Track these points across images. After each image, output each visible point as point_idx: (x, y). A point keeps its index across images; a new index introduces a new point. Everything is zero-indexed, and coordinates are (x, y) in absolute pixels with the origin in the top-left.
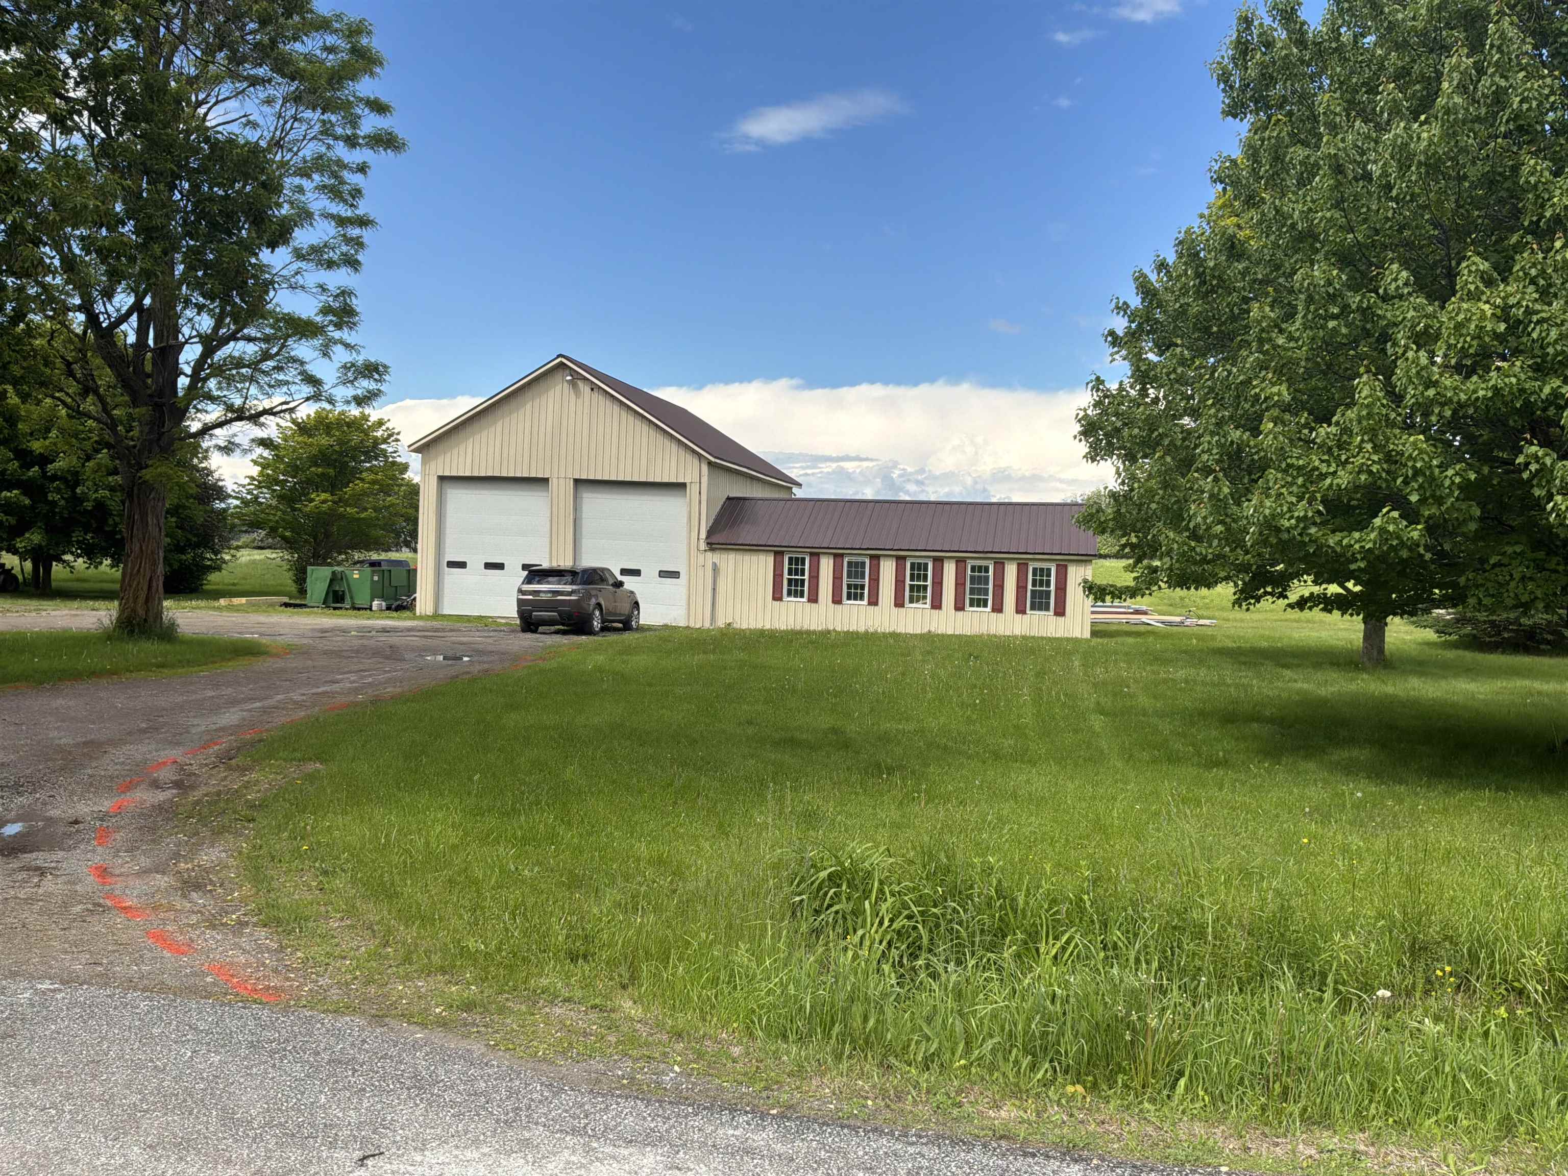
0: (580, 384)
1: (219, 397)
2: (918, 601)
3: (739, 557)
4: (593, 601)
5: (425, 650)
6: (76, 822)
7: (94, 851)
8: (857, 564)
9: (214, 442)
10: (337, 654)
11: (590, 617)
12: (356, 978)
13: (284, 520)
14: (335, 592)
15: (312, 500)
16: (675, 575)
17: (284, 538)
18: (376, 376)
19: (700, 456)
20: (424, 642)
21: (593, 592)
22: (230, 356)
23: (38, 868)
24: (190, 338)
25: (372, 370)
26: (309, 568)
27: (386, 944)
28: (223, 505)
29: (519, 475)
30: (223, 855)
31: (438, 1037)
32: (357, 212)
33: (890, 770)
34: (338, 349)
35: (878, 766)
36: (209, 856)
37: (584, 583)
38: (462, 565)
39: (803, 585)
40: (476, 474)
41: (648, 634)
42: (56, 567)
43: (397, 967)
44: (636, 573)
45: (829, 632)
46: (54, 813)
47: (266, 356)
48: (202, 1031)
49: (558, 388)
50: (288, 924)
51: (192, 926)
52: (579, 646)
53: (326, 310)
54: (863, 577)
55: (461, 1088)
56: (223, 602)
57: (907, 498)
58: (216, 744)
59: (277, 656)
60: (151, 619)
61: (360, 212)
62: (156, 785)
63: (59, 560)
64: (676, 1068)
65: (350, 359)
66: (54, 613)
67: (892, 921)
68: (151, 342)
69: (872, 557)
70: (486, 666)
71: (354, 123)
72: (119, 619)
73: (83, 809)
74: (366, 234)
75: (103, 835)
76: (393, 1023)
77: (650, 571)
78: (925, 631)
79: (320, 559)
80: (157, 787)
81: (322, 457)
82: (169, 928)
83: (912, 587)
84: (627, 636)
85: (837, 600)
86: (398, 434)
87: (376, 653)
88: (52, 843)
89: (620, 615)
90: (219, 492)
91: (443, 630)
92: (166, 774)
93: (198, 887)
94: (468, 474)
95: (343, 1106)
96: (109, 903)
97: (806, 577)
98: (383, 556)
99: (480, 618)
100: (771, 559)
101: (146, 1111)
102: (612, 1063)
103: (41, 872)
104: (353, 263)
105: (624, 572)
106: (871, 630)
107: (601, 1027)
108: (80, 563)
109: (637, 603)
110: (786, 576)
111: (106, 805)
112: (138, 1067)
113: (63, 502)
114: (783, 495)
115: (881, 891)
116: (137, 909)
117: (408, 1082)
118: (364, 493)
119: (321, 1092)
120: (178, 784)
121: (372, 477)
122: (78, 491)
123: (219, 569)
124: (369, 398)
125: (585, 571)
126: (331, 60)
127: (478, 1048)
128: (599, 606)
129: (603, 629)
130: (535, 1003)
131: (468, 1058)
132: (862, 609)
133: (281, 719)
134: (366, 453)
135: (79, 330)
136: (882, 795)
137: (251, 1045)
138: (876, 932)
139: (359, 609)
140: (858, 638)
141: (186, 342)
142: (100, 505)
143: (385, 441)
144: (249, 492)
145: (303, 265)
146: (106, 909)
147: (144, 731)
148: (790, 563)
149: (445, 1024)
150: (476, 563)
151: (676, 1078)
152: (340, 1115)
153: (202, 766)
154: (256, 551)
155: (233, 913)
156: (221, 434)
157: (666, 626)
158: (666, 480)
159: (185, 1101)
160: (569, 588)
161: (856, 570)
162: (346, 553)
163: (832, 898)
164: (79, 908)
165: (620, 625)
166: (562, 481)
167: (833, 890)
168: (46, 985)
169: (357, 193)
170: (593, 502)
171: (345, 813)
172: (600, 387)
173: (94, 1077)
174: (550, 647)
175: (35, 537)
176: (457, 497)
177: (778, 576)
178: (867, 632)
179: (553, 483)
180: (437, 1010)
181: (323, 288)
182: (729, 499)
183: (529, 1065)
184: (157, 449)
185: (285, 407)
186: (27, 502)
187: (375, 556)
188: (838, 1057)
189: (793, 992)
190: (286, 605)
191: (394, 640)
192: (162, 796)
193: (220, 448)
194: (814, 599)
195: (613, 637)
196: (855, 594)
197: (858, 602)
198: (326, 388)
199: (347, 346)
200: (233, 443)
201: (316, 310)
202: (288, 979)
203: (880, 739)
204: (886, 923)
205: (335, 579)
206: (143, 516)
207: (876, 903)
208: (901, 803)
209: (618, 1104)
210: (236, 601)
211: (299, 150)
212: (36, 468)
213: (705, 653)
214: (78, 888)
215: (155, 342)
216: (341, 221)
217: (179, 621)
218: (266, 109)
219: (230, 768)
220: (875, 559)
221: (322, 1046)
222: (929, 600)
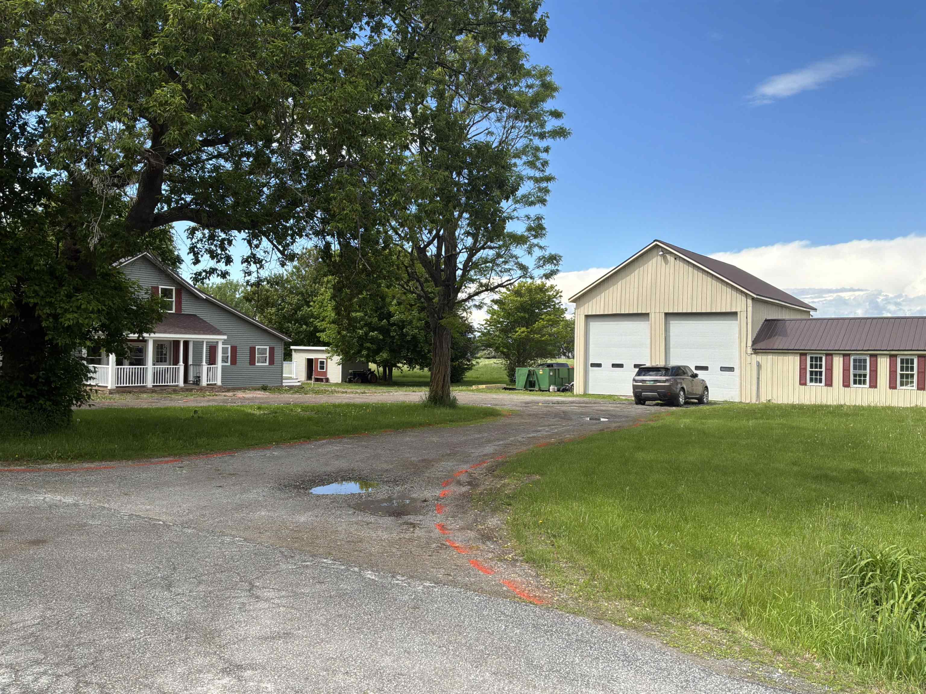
0: (668, 256)
1: (476, 279)
2: (907, 384)
3: (775, 357)
4: (679, 386)
5: (582, 414)
6: (425, 501)
7: (436, 516)
8: (860, 361)
9: (474, 303)
10: (535, 415)
11: (677, 396)
12: (581, 596)
13: (503, 343)
14: (530, 382)
15: (516, 332)
16: (731, 369)
17: (503, 353)
18: (555, 262)
19: (746, 295)
20: (581, 410)
21: (679, 381)
22: (481, 257)
23: (411, 524)
24: (462, 249)
25: (553, 259)
26: (517, 369)
27: (594, 579)
28: (472, 336)
29: (631, 312)
30: (499, 522)
31: (633, 634)
32: (545, 174)
33: (901, 499)
34: (536, 249)
35: (891, 495)
36: (493, 522)
37: (672, 375)
38: (599, 365)
39: (821, 375)
40: (606, 313)
41: (715, 406)
42: (395, 370)
43: (602, 592)
44: (705, 368)
45: (842, 406)
46: (414, 496)
47: (499, 256)
48: (508, 616)
49: (654, 260)
50: (539, 563)
51: (490, 559)
52: (673, 413)
53: (530, 229)
54: (865, 369)
55: (652, 664)
56: (474, 387)
57: (889, 315)
58: (485, 463)
59: (504, 416)
60: (445, 397)
61: (547, 173)
62: (459, 483)
63: (396, 366)
64: (780, 670)
65: (542, 254)
66: (396, 394)
67: (914, 596)
68: (443, 253)
69: (871, 356)
70: (618, 424)
71: (542, 125)
72: (430, 397)
73: (428, 494)
74: (550, 185)
75: (439, 508)
76: (606, 623)
77: (714, 367)
78: (913, 405)
79: (522, 364)
80: (461, 485)
81: (522, 308)
82: (479, 559)
83: (902, 376)
84: (701, 407)
85: (846, 384)
86: (561, 292)
87: (556, 415)
88: (416, 511)
89: (696, 394)
90: (470, 329)
91: (590, 403)
92: (463, 478)
93: (489, 538)
94: (602, 313)
95: (588, 665)
96: (448, 544)
97: (823, 369)
98: (554, 361)
99: (610, 396)
100: (797, 358)
101: (489, 654)
102: (738, 663)
103: (414, 526)
104: (543, 201)
105: (697, 368)
106: (872, 405)
107: (729, 641)
108: (406, 368)
109: (707, 387)
110: (809, 369)
111: (438, 493)
112: (481, 631)
113: (397, 337)
114: (804, 317)
115: (905, 576)
116: (462, 548)
117: (622, 657)
118: (544, 327)
119: (576, 656)
120: (470, 483)
121: (548, 317)
122: (404, 331)
123: (470, 369)
124: (552, 275)
125: (673, 368)
126: (531, 92)
127: (657, 644)
128: (683, 388)
129: (687, 403)
130: (686, 623)
131: (651, 647)
132: (865, 391)
133: (514, 451)
134: (544, 305)
135: (410, 250)
136: (895, 515)
137: (534, 626)
138: (903, 603)
139: (543, 391)
140: (863, 409)
141: (460, 252)
142: (414, 337)
143: (555, 297)
144: (485, 329)
145: (517, 206)
146: (447, 547)
147: (449, 455)
148: (812, 361)
149: (635, 628)
150: (607, 364)
151: (781, 676)
152: (588, 670)
153: (480, 474)
154: (486, 360)
155: (509, 554)
156: (477, 299)
157: (726, 402)
158: (724, 310)
159: (506, 652)
160: (664, 378)
161: (860, 364)
162: (534, 360)
163: (869, 578)
164: (434, 545)
165: (696, 401)
166: (657, 315)
167: (871, 573)
168: (427, 584)
169: (545, 163)
170: (676, 326)
171: (557, 503)
172: (680, 257)
173: (460, 633)
174: (654, 414)
175: (385, 355)
176: (595, 326)
177: (803, 370)
178: (869, 406)
179: (652, 316)
180: (630, 620)
181: (528, 217)
182: (766, 320)
183: (689, 657)
184: (447, 309)
185: (509, 282)
186: (381, 337)
187: (549, 361)
188: (890, 678)
189: (853, 634)
190: (505, 389)
191: (564, 408)
192: (464, 489)
193: (475, 306)
194: (829, 383)
195: (692, 408)
196: (859, 380)
197: (862, 386)
198: (529, 270)
199: (541, 247)
200: (483, 303)
201: (524, 229)
202: (545, 592)
203: (889, 477)
204: (910, 597)
205: (530, 374)
206: (441, 343)
207: (901, 584)
208: (911, 521)
209: (748, 686)
210: (481, 387)
211: (514, 144)
212: (385, 321)
213: (756, 419)
214: (432, 534)
215: (445, 253)
216: (537, 180)
217: (457, 398)
218: (498, 124)
219: (494, 476)
220: (874, 357)
221: (571, 631)
222: (915, 384)
